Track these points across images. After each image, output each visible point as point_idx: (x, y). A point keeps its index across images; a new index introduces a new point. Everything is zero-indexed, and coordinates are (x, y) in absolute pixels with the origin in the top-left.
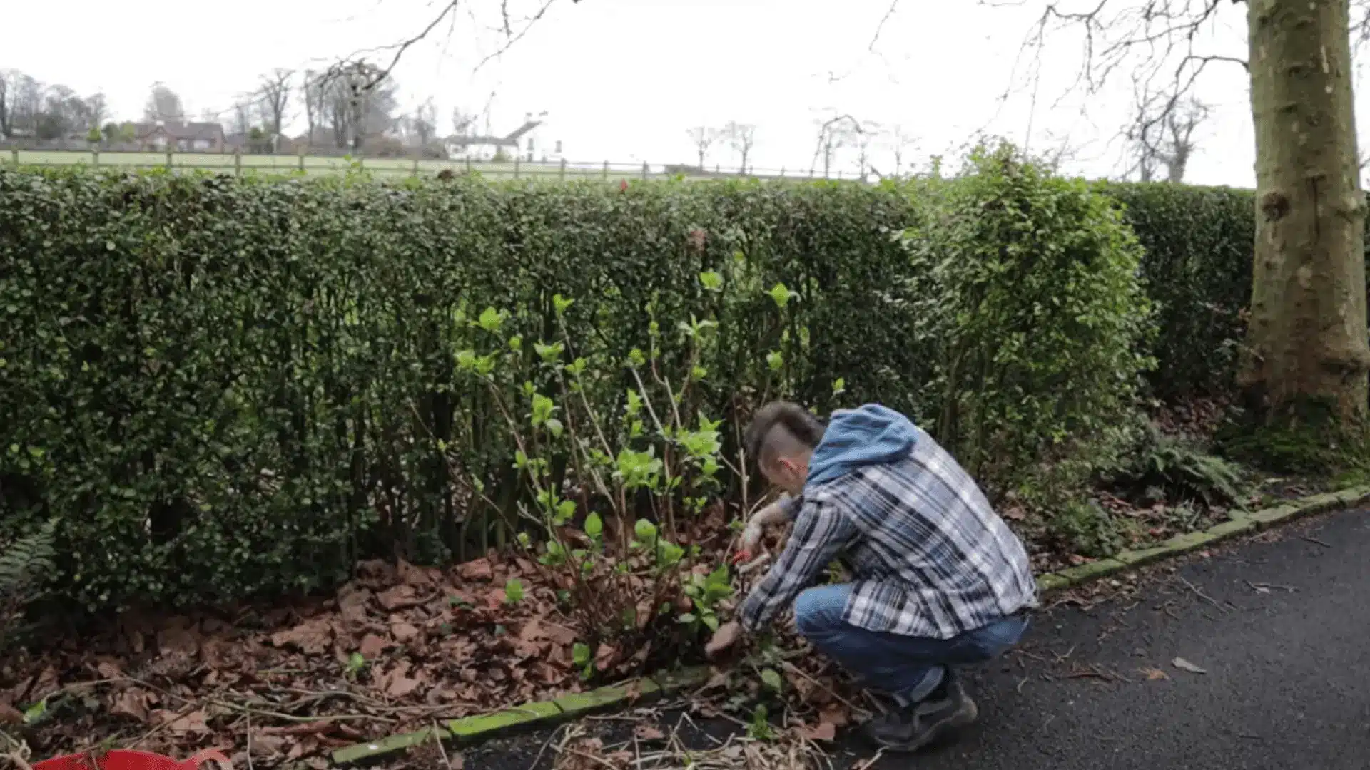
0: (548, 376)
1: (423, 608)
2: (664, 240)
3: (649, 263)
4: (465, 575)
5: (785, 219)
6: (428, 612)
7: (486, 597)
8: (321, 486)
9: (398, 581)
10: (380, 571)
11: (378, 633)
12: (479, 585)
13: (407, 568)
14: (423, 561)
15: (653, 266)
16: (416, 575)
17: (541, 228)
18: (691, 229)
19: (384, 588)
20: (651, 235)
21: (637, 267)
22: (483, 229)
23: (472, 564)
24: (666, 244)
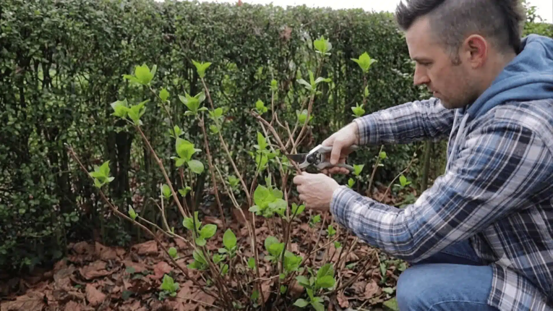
0: (193, 121)
1: (110, 277)
2: (266, 34)
3: (256, 48)
4: (140, 252)
5: (336, 26)
6: (113, 280)
7: (154, 266)
8: (34, 199)
9: (96, 258)
10: (84, 250)
11: (77, 299)
12: (149, 258)
13: (101, 249)
14: (113, 244)
15: (259, 50)
16: (107, 253)
17: (187, 25)
18: (282, 28)
19: (86, 263)
20: (258, 31)
21: (249, 51)
22: (147, 23)
23: (144, 245)
24: (267, 37)
